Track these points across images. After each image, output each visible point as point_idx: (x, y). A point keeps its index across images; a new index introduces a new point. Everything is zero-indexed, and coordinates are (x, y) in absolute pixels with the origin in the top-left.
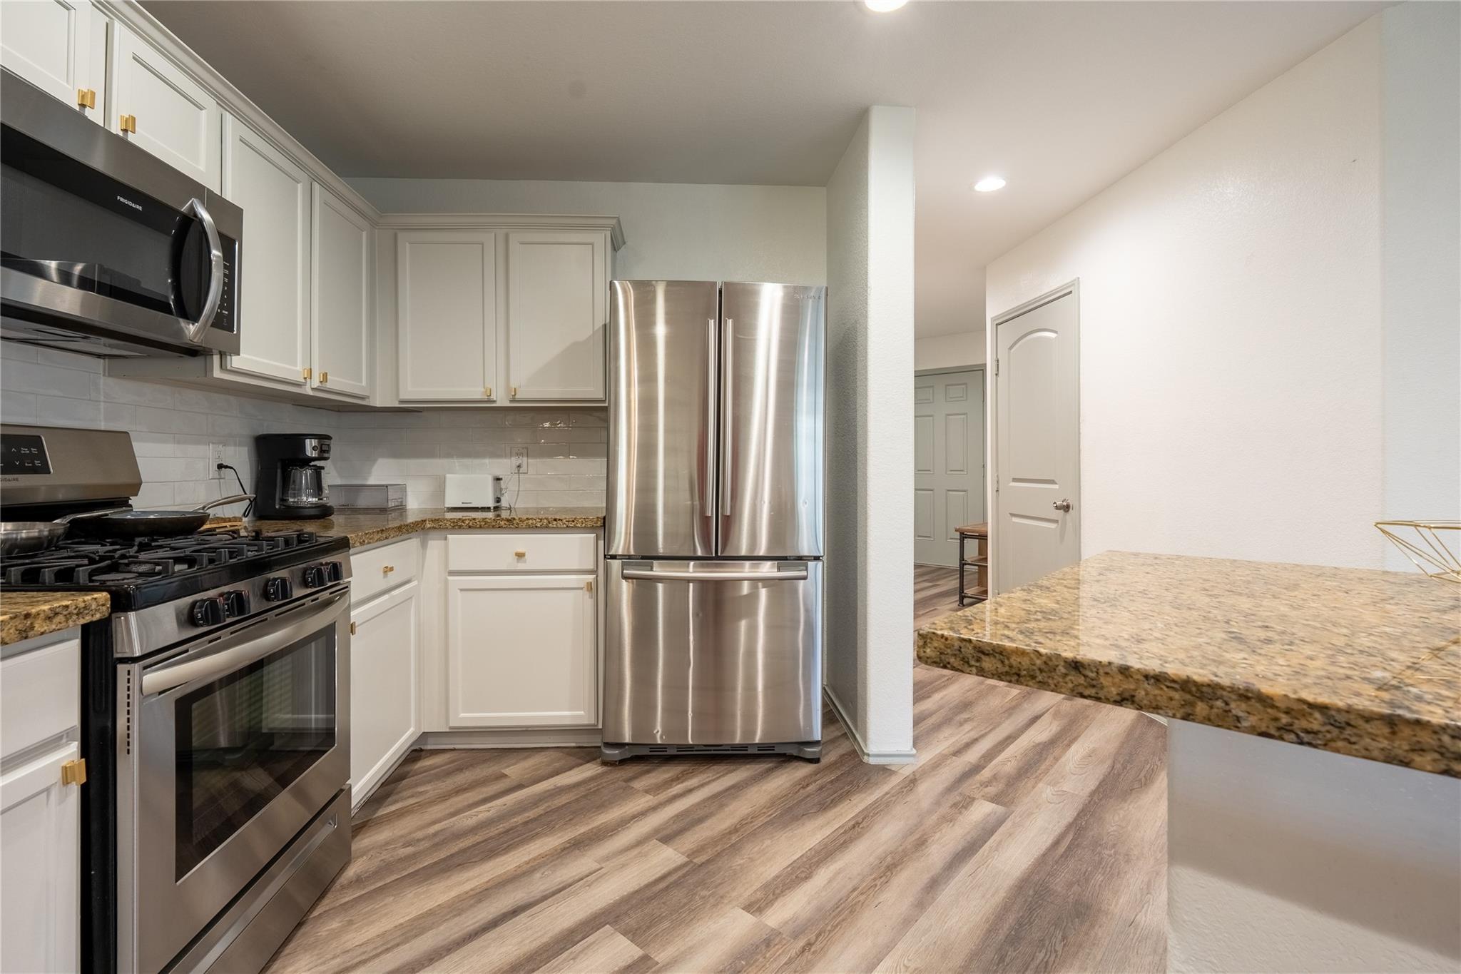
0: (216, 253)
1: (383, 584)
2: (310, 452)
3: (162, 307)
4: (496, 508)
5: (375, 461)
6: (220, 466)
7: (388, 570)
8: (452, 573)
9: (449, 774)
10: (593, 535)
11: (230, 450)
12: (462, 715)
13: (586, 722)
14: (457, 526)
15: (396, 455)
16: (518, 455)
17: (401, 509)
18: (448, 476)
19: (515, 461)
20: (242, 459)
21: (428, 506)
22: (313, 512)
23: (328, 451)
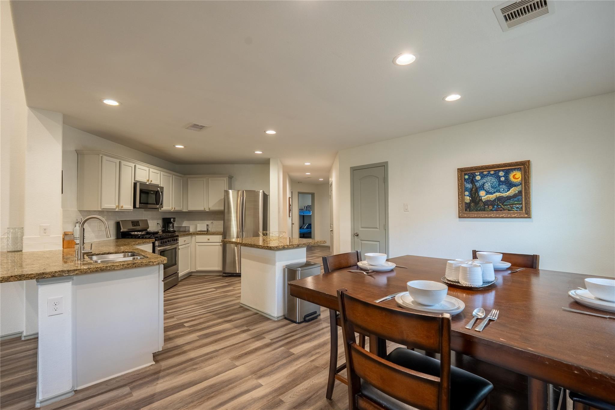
0: (161, 194)
1: (184, 243)
2: (172, 221)
3: (154, 204)
4: (207, 231)
5: (184, 221)
6: (158, 224)
7: (185, 241)
8: (197, 243)
9: (195, 277)
10: (222, 236)
11: (159, 221)
12: (198, 268)
13: (220, 270)
14: (198, 234)
15: (188, 220)
16: (212, 220)
17: (189, 231)
18: (198, 225)
19: (211, 221)
20: (160, 222)
21: (194, 231)
22: (172, 231)
23: (175, 221)
